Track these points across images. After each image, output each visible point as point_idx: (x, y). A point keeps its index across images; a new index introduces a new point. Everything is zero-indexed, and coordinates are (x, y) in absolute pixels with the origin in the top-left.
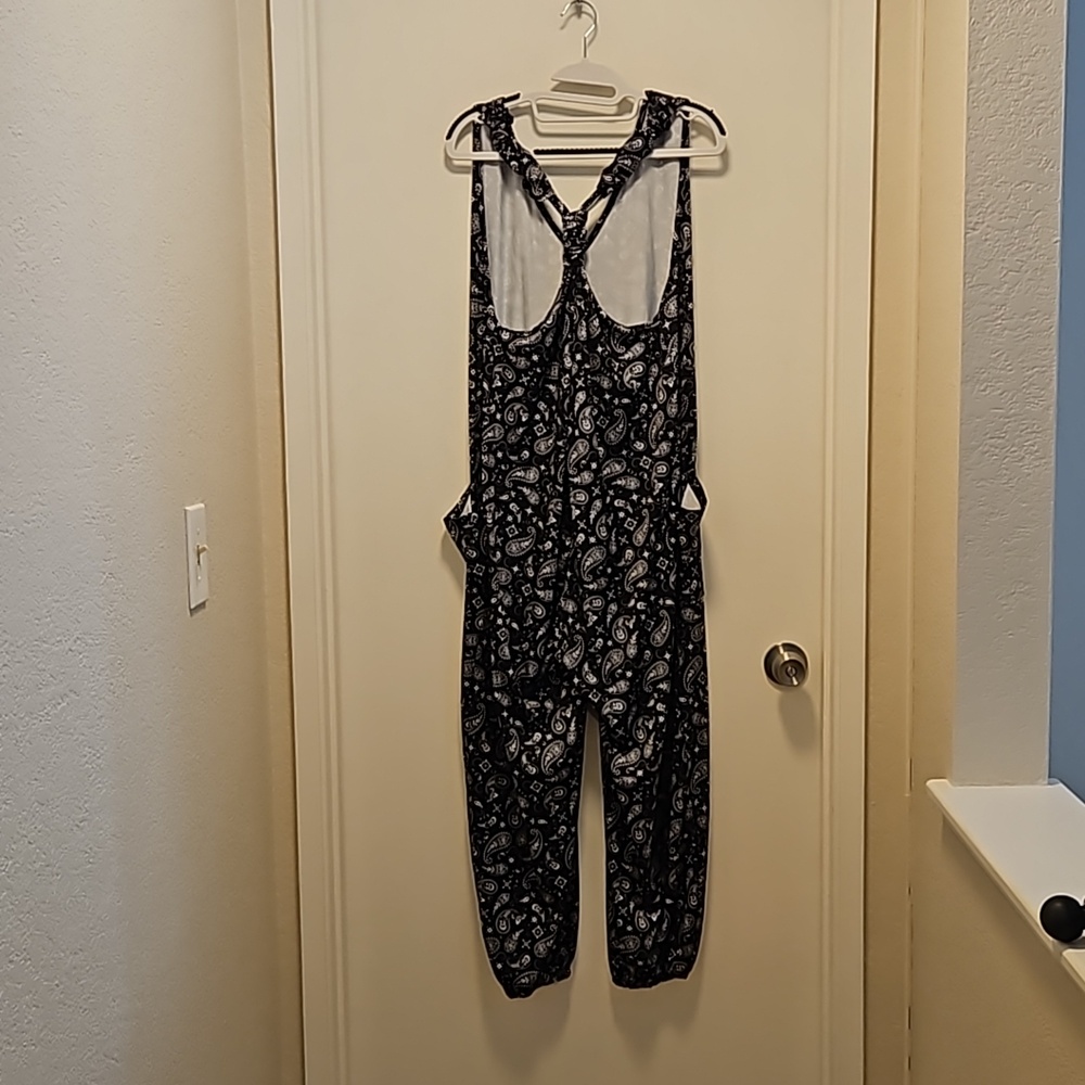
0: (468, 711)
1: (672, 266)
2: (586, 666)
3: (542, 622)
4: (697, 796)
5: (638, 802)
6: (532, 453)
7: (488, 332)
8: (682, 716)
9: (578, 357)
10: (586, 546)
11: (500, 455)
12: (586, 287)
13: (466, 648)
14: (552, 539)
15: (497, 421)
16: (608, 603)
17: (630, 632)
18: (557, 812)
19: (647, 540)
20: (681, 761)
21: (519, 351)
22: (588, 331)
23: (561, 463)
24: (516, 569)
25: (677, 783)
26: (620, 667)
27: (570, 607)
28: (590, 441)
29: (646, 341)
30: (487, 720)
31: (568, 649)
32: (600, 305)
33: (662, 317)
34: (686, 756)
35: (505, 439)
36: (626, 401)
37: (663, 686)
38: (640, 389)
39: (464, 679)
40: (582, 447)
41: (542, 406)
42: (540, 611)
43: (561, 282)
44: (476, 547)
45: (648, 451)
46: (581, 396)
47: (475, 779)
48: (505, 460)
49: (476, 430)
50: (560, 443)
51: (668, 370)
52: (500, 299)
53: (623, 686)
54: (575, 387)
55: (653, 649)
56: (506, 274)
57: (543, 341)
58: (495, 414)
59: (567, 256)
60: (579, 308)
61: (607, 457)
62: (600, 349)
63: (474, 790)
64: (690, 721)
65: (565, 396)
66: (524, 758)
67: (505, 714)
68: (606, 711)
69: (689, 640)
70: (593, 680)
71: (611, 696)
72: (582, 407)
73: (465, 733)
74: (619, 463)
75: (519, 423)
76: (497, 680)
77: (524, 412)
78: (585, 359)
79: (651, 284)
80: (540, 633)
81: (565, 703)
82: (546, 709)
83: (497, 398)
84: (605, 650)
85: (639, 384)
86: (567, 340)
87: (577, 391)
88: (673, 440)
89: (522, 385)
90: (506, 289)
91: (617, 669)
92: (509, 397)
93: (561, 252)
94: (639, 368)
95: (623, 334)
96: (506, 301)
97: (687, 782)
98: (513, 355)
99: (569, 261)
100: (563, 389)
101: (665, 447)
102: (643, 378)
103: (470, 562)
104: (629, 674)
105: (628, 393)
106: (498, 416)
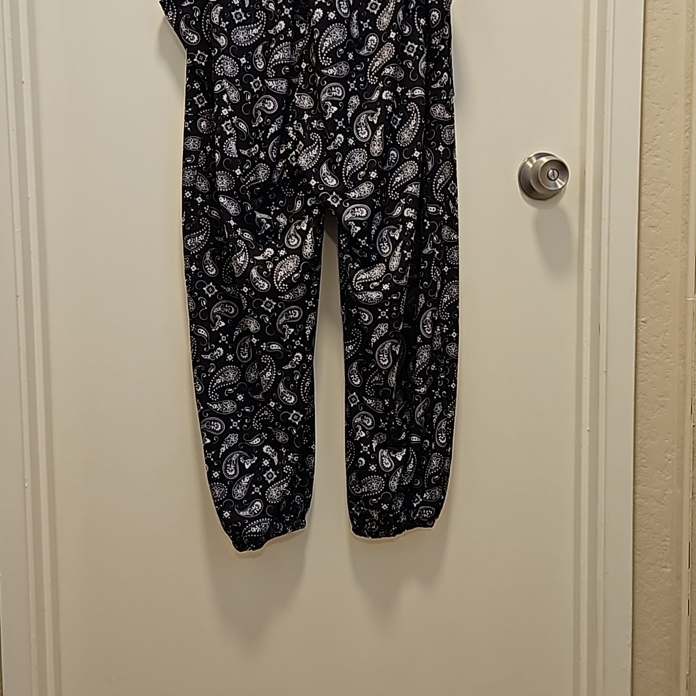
0: (189, 228)
2: (324, 168)
3: (273, 118)
4: (445, 323)
5: (383, 320)
8: (432, 227)
10: (324, 23)
13: (187, 153)
14: (285, 18)
16: (349, 95)
17: (374, 128)
18: (292, 336)
19: (394, 18)
20: (429, 279)
24: (243, 60)
25: (425, 304)
26: (362, 169)
27: (305, 102)
30: (212, 238)
31: (304, 148)
34: (435, 274)
37: (412, 189)
39: (184, 189)
42: (271, 105)
44: (197, 29)
47: (198, 303)
53: (366, 189)
55: (400, 149)
63: (198, 317)
64: (439, 234)
66: (254, 272)
67: (233, 223)
68: (347, 216)
69: (439, 140)
70: (332, 183)
71: (352, 202)
73: (186, 252)
76: (222, 183)
80: (272, 130)
81: (299, 217)
82: (279, 223)
84: (345, 149)
91: (360, 170)
97: (436, 303)
103: (191, 49)
104: (373, 175)
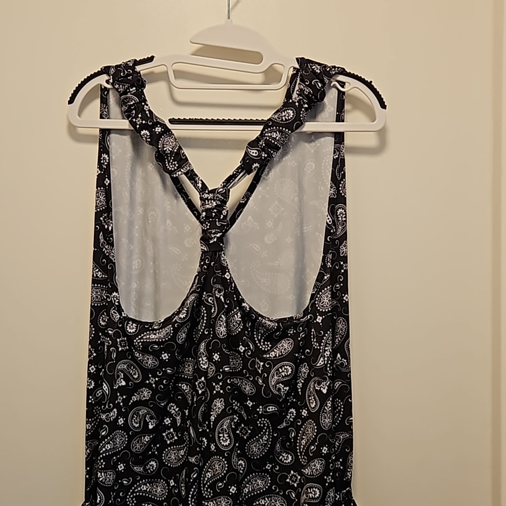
1: (326, 252)
6: (161, 464)
7: (111, 323)
9: (216, 357)
11: (121, 467)
12: (227, 276)
15: (119, 427)
21: (146, 348)
22: (227, 326)
23: (193, 484)
28: (229, 459)
29: (294, 337)
32: (243, 295)
33: (312, 309)
35: (128, 447)
36: (271, 409)
38: (288, 394)
40: (218, 466)
41: (174, 409)
43: (196, 268)
45: (297, 466)
46: (219, 404)
48: (128, 472)
49: (93, 437)
50: (193, 460)
51: (320, 373)
52: (129, 284)
54: (211, 392)
56: (135, 256)
57: (174, 338)
58: (116, 419)
59: (205, 239)
60: (218, 299)
61: (249, 471)
62: (242, 349)
65: (200, 402)
72: (219, 418)
74: (262, 478)
75: (145, 430)
77: (151, 418)
78: (224, 360)
79: (301, 271)
83: (120, 399)
85: (287, 388)
86: (203, 337)
87: (214, 397)
88: (327, 457)
89: (149, 386)
90: (134, 273)
92: (134, 398)
93: (199, 234)
94: (288, 369)
95: (268, 329)
96: (134, 285)
98: (140, 352)
99: (208, 245)
100: (198, 395)
101: (318, 466)
102: (291, 382)
105: (274, 400)
106: (121, 421)
